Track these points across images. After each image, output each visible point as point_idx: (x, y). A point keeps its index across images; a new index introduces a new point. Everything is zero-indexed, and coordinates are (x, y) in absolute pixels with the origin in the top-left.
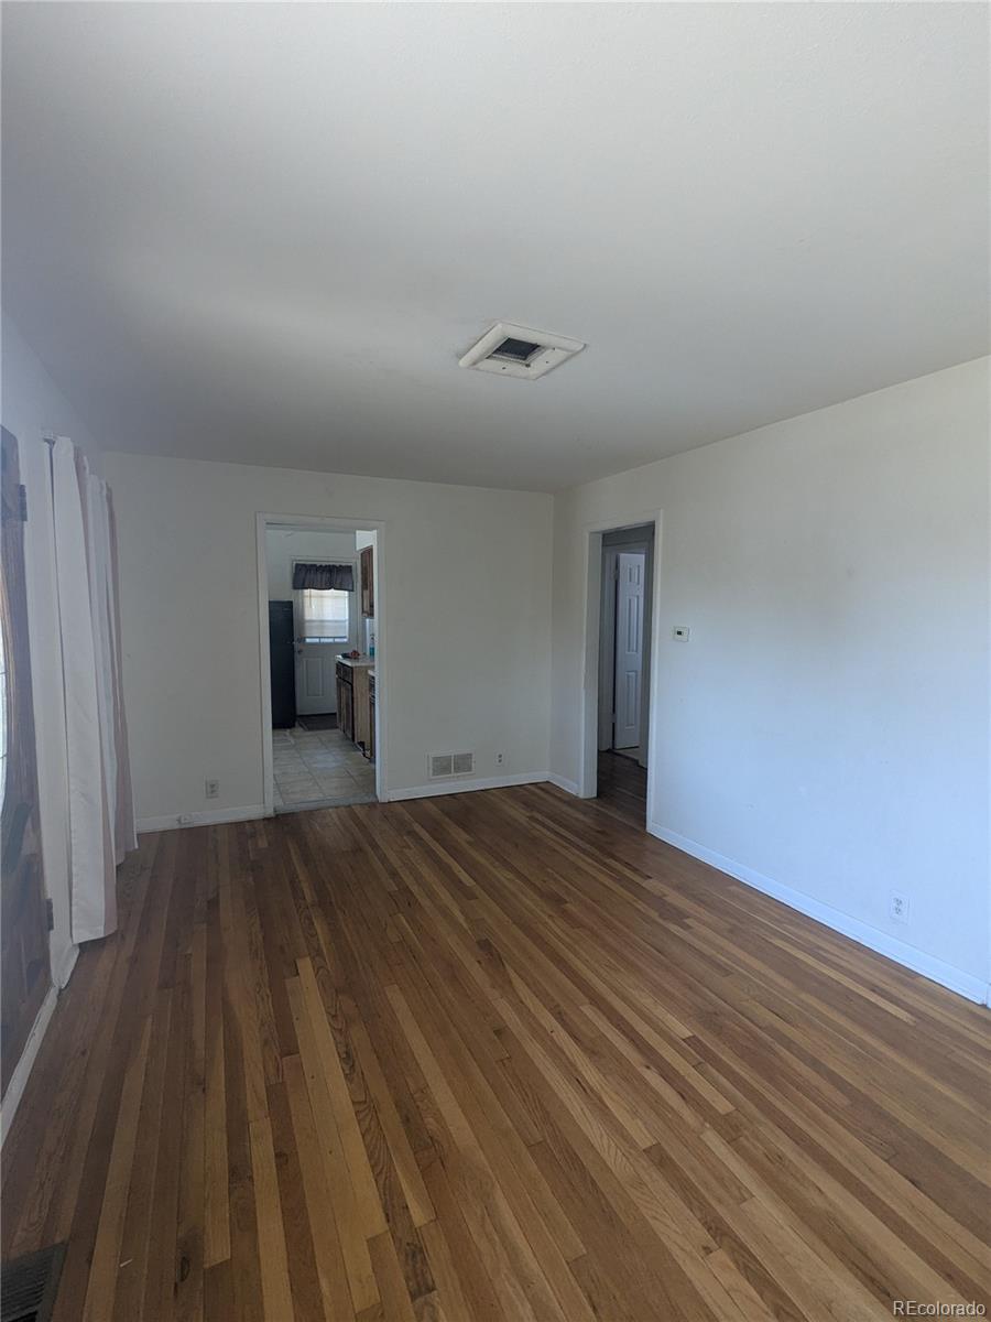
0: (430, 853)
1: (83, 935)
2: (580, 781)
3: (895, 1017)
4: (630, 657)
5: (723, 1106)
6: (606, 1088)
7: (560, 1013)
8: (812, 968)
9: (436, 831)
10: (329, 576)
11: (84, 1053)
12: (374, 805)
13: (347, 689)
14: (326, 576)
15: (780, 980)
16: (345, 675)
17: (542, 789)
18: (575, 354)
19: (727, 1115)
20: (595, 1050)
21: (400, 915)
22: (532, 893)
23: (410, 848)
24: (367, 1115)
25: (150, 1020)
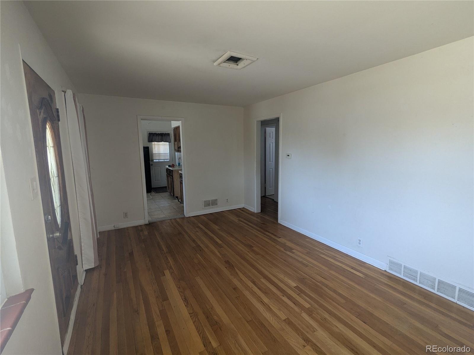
0: (206, 233)
1: (87, 267)
2: (255, 207)
3: (359, 276)
4: (271, 164)
5: (307, 306)
6: (270, 303)
7: (254, 282)
8: (334, 263)
9: (206, 225)
10: (162, 137)
11: (94, 305)
12: (184, 218)
13: (171, 178)
14: (160, 137)
15: (324, 267)
16: (170, 173)
17: (242, 210)
18: (253, 61)
19: (309, 308)
20: (266, 292)
21: (198, 254)
22: (241, 245)
23: (198, 232)
24: (194, 317)
25: (115, 293)
